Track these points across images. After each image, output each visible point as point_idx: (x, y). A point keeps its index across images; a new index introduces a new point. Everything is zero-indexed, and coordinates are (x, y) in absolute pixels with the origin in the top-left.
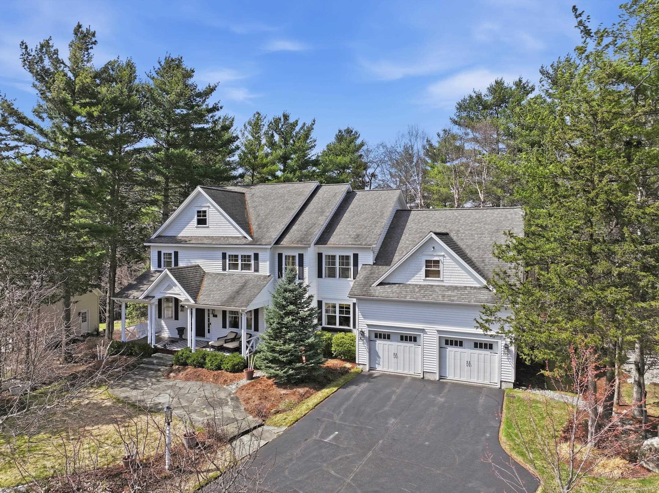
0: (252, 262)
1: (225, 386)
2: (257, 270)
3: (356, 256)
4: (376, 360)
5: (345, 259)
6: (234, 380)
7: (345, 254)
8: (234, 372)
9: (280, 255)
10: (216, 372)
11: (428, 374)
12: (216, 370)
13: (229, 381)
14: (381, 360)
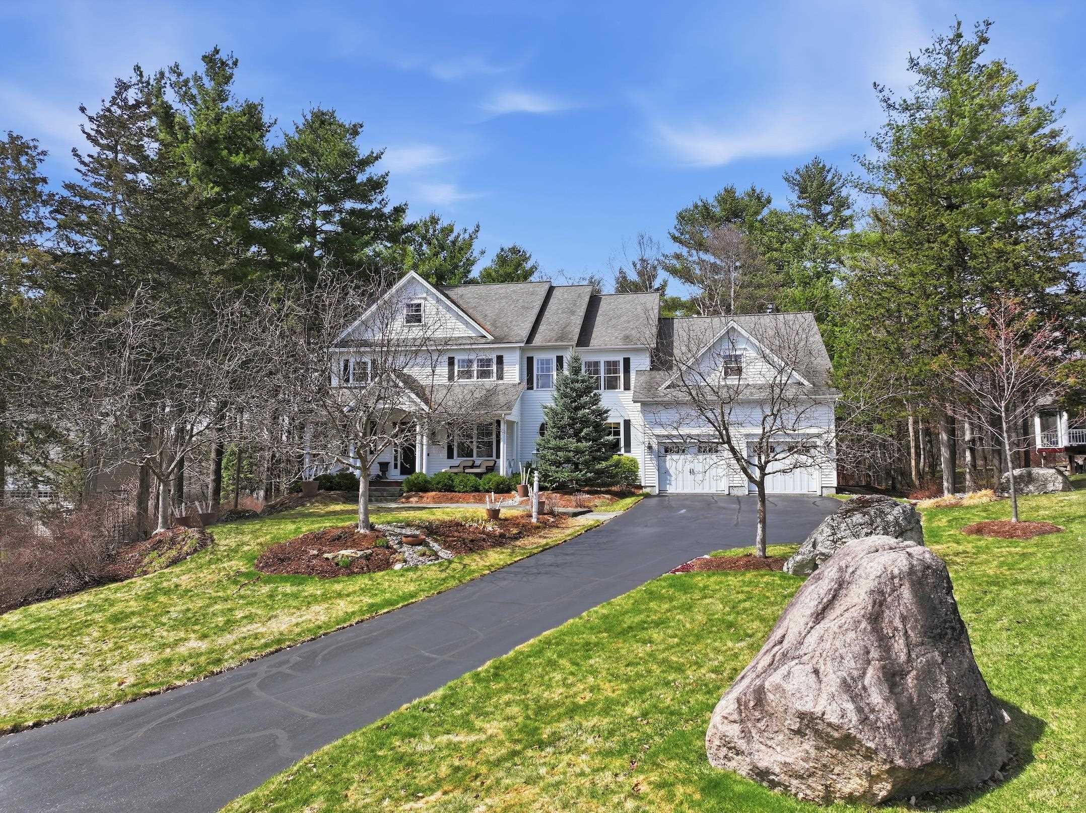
0: (494, 368)
2: (500, 377)
3: (627, 361)
4: (666, 479)
5: (612, 367)
7: (612, 358)
9: (530, 360)
11: (735, 489)
14: (673, 479)
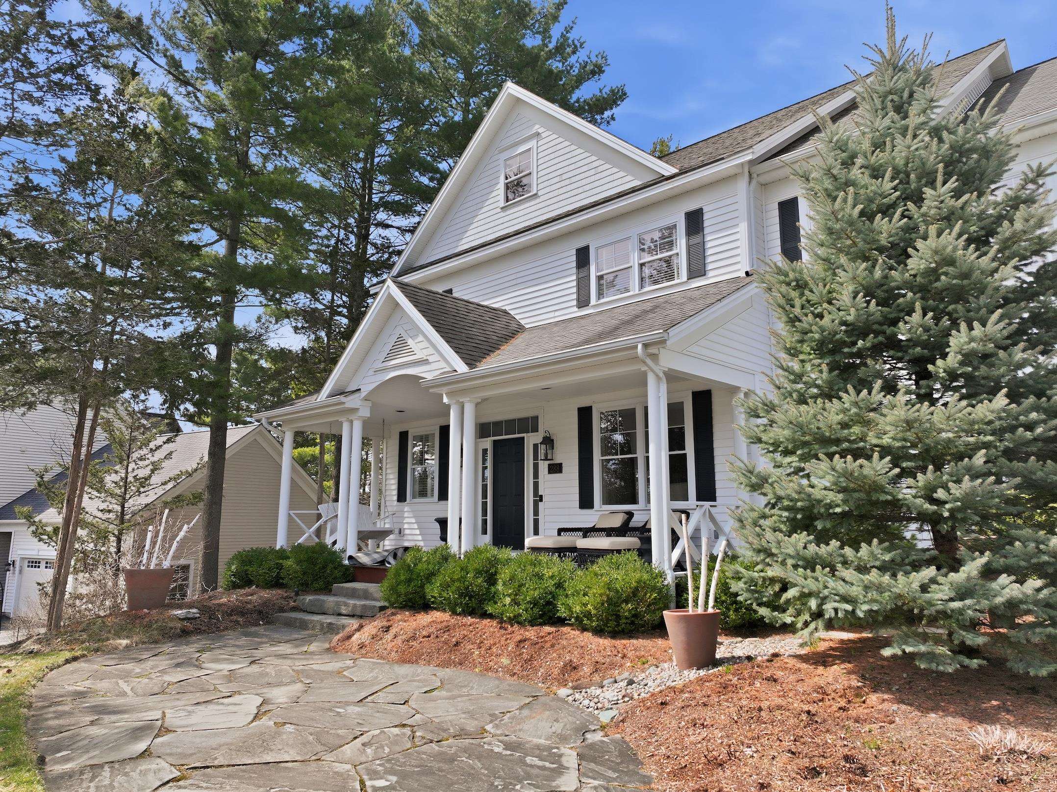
0: (682, 247)
1: (563, 692)
6: (612, 666)
8: (615, 634)
10: (531, 633)
12: (533, 623)
13: (587, 669)
